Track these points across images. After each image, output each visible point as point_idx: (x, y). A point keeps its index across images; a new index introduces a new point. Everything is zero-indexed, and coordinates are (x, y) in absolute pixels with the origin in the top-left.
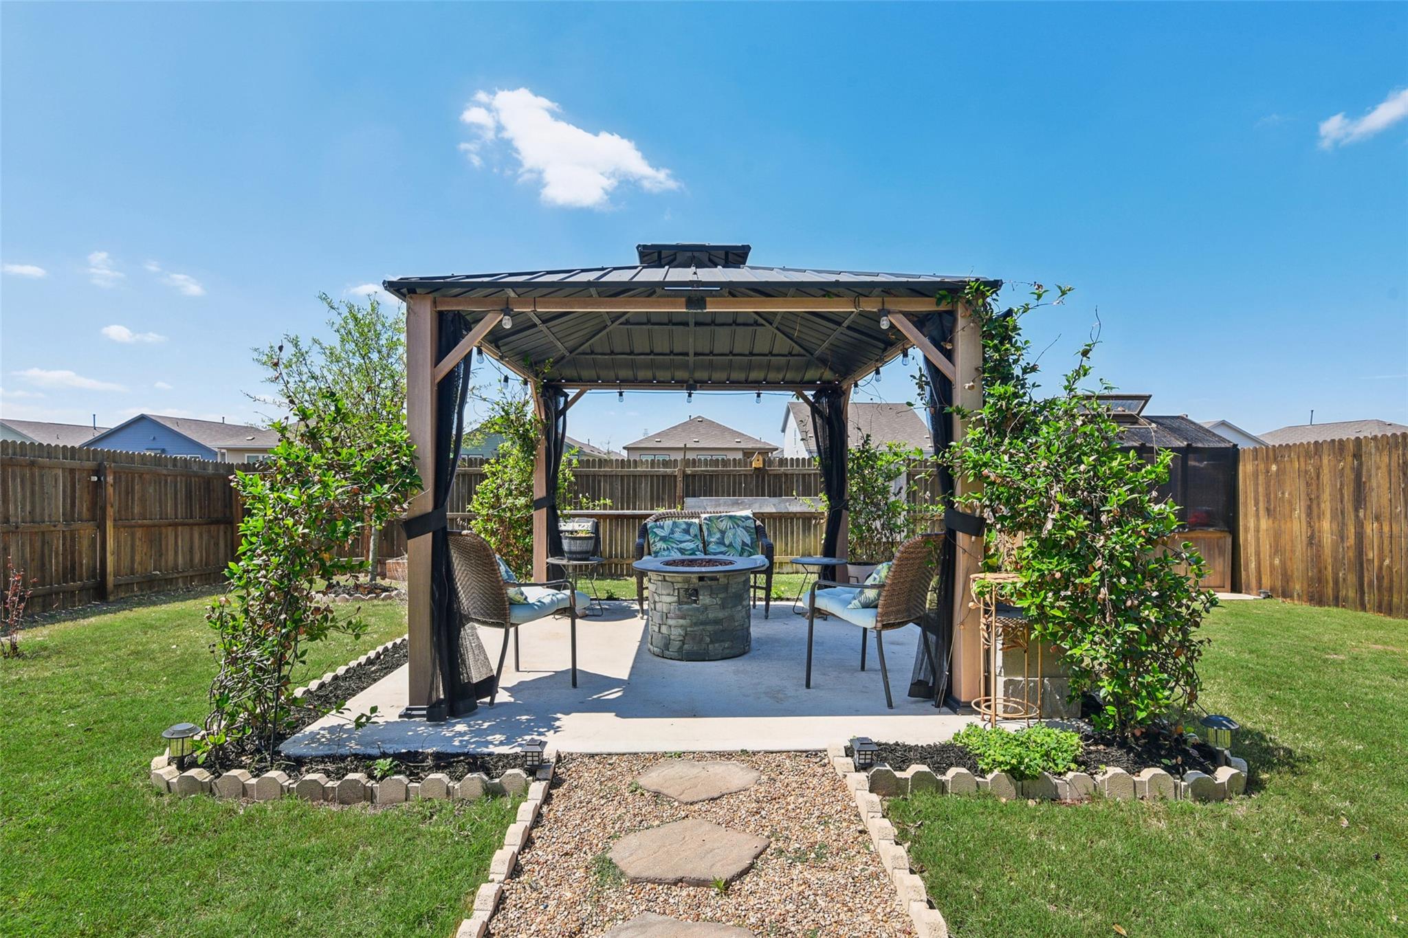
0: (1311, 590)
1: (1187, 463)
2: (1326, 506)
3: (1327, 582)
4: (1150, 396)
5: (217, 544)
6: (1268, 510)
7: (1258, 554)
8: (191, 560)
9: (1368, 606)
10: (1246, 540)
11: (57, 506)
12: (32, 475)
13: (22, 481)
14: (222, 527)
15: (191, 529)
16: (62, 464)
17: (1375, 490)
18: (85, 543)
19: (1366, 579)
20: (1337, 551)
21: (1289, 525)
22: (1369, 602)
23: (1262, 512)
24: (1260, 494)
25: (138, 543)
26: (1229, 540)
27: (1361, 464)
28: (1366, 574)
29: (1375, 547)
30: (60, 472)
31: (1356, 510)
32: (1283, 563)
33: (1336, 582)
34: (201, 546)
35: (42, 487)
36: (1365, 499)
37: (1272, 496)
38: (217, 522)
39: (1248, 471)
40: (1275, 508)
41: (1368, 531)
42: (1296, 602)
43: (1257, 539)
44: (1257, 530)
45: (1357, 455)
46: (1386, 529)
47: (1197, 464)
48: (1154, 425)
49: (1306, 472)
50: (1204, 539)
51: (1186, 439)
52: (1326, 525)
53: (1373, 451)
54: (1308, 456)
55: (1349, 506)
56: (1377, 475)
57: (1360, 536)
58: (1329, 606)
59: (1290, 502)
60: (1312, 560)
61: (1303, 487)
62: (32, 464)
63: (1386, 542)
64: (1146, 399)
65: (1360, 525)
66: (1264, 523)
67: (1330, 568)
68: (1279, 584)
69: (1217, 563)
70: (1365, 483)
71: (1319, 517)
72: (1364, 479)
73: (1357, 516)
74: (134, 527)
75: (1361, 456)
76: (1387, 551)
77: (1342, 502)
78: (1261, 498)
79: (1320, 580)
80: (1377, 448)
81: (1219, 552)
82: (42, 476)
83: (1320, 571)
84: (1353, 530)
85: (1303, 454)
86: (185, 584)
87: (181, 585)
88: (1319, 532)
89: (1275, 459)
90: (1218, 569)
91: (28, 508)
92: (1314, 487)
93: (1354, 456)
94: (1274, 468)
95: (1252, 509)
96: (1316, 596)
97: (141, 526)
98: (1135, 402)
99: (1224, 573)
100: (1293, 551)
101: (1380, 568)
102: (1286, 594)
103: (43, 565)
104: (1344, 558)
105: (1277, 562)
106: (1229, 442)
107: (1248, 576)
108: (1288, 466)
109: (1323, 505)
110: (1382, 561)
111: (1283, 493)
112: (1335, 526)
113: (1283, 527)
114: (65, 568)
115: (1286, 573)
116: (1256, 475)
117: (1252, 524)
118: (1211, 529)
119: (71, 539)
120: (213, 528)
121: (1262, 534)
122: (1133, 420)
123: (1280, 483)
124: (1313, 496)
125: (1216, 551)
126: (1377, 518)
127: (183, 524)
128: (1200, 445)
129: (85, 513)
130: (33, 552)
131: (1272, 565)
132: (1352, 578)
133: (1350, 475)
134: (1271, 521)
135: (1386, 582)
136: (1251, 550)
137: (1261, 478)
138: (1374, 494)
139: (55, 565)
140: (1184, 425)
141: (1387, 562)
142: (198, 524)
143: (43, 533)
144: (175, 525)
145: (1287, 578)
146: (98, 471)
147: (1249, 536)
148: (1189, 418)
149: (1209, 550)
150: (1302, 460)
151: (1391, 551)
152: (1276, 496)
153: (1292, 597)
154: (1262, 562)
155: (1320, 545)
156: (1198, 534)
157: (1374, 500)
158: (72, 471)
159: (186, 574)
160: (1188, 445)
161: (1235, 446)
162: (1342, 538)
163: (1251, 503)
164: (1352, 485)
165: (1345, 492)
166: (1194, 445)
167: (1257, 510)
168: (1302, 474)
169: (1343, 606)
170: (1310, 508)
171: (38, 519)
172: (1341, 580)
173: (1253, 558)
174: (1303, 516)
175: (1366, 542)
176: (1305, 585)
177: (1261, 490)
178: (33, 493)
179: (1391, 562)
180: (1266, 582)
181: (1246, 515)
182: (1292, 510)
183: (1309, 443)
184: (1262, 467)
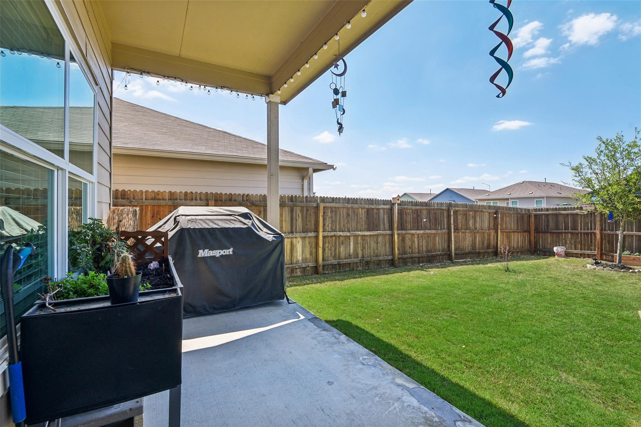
5: (525, 240)
8: (518, 245)
11: (486, 224)
12: (481, 214)
13: (479, 217)
14: (527, 233)
15: (518, 234)
16: (488, 211)
18: (492, 237)
25: (504, 238)
30: (487, 213)
34: (521, 240)
35: (483, 218)
38: (525, 232)
62: (482, 211)
74: (504, 232)
82: (483, 215)
86: (516, 254)
87: (515, 254)
91: (480, 225)
97: (505, 232)
103: (483, 243)
114: (488, 245)
119: (489, 235)
120: (524, 233)
127: (516, 232)
129: (492, 228)
130: (481, 239)
139: (485, 244)
142: (520, 232)
143: (483, 233)
144: (514, 232)
146: (496, 213)
158: (490, 213)
159: (517, 250)
171: (482, 229)
178: (481, 220)
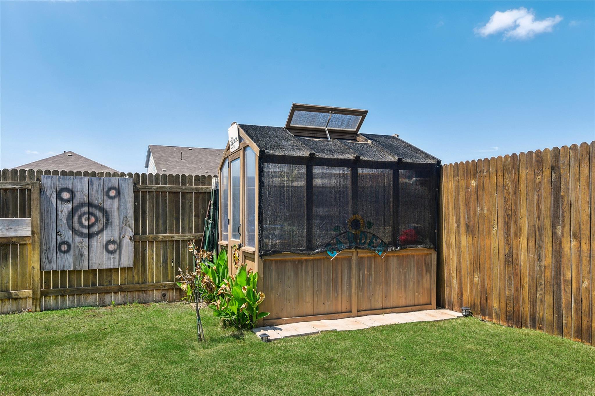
0: (508, 309)
1: (398, 180)
2: (524, 223)
3: (524, 302)
4: (366, 112)
6: (468, 226)
7: (459, 270)
9: (565, 330)
10: (449, 256)
17: (574, 206)
19: (564, 301)
20: (534, 271)
21: (487, 242)
22: (566, 326)
23: (463, 229)
24: (461, 210)
26: (434, 256)
27: (559, 177)
28: (563, 296)
29: (574, 267)
31: (554, 226)
32: (482, 280)
33: (533, 303)
36: (563, 215)
37: (472, 212)
39: (450, 187)
40: (474, 224)
41: (566, 248)
42: (494, 321)
43: (459, 256)
44: (458, 247)
45: (555, 168)
46: (585, 247)
47: (407, 181)
48: (369, 141)
49: (504, 187)
50: (413, 256)
51: (397, 155)
52: (523, 242)
53: (572, 162)
54: (506, 170)
55: (546, 223)
56: (576, 188)
57: (557, 256)
58: (527, 327)
59: (489, 219)
60: (510, 278)
61: (501, 202)
63: (585, 261)
64: (363, 114)
65: (557, 242)
66: (465, 240)
67: (527, 287)
68: (478, 301)
69: (425, 281)
70: (563, 197)
71: (516, 235)
72: (562, 194)
73: (554, 233)
75: (559, 168)
76: (585, 272)
77: (539, 219)
78: (462, 215)
79: (517, 300)
80: (576, 158)
81: (426, 269)
83: (517, 290)
84: (550, 248)
85: (500, 168)
88: (517, 250)
89: (475, 174)
90: (425, 286)
92: (512, 202)
93: (552, 168)
94: (474, 183)
95: (453, 225)
96: (513, 316)
98: (354, 117)
99: (430, 290)
100: (491, 269)
101: (579, 290)
102: (485, 312)
104: (540, 277)
105: (476, 279)
106: (434, 158)
107: (450, 292)
108: (487, 180)
109: (520, 222)
110: (580, 282)
111: (482, 209)
112: (532, 244)
113: (482, 244)
115: (485, 290)
116: (457, 191)
117: (453, 241)
118: (419, 247)
121: (463, 250)
122: (353, 135)
123: (479, 199)
124: (510, 212)
125: (424, 268)
126: (576, 236)
128: (409, 161)
131: (472, 282)
132: (549, 299)
133: (547, 189)
134: (470, 238)
135: (585, 305)
136: (453, 265)
137: (462, 194)
138: (573, 209)
140: (395, 143)
141: (586, 284)
145: (485, 295)
147: (451, 252)
148: (399, 138)
149: (418, 268)
150: (500, 174)
151: (590, 272)
152: (475, 211)
153: (490, 315)
154: (463, 278)
155: (517, 263)
156: (409, 251)
157: (573, 215)
160: (399, 159)
161: (439, 162)
162: (539, 256)
163: (453, 219)
164: (549, 200)
165: (543, 207)
166: (404, 160)
167: (458, 226)
168: (500, 189)
169: (540, 328)
170: (507, 224)
172: (538, 300)
173: (455, 275)
174: (501, 233)
175: (565, 261)
176: (503, 305)
177: (462, 206)
179: (591, 283)
180: (467, 298)
181: (448, 232)
182: (491, 226)
183: (506, 156)
184: (462, 183)
